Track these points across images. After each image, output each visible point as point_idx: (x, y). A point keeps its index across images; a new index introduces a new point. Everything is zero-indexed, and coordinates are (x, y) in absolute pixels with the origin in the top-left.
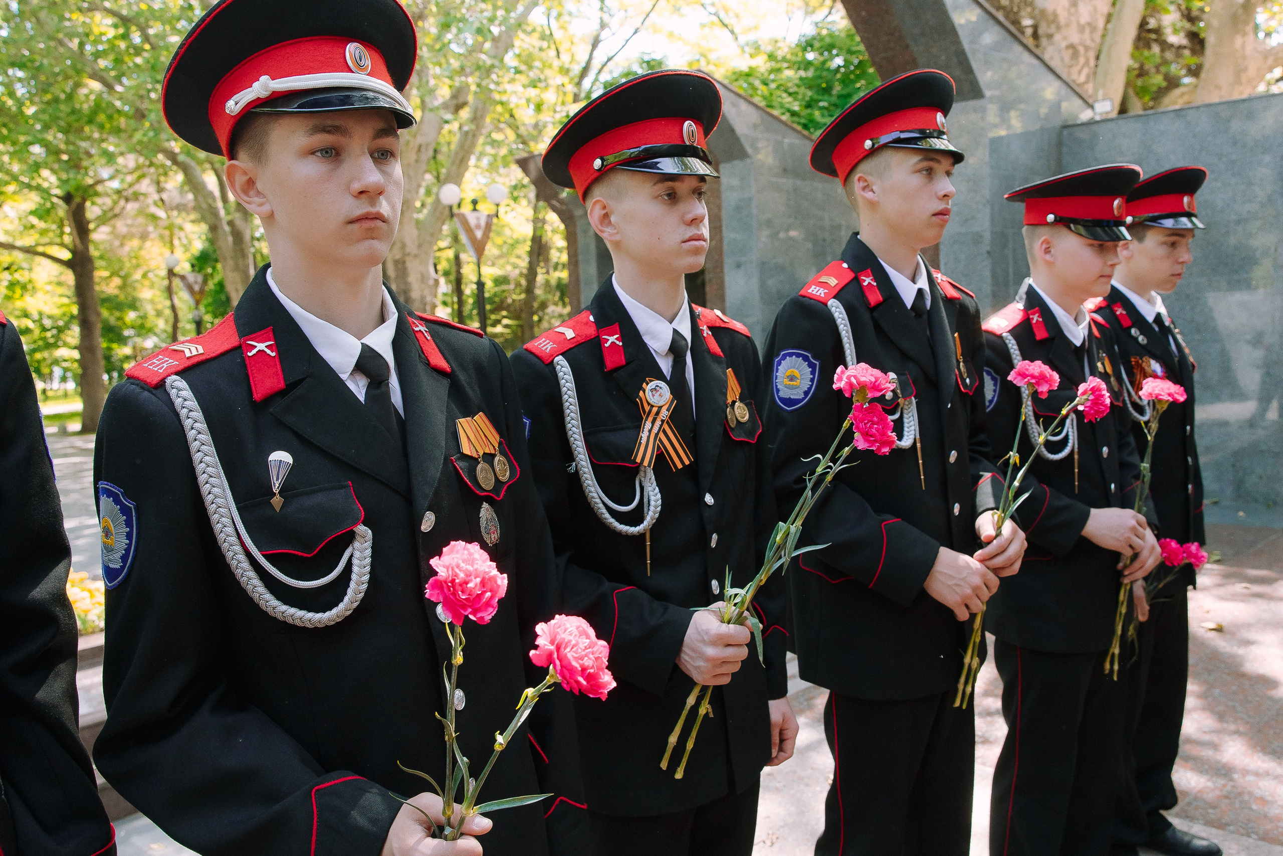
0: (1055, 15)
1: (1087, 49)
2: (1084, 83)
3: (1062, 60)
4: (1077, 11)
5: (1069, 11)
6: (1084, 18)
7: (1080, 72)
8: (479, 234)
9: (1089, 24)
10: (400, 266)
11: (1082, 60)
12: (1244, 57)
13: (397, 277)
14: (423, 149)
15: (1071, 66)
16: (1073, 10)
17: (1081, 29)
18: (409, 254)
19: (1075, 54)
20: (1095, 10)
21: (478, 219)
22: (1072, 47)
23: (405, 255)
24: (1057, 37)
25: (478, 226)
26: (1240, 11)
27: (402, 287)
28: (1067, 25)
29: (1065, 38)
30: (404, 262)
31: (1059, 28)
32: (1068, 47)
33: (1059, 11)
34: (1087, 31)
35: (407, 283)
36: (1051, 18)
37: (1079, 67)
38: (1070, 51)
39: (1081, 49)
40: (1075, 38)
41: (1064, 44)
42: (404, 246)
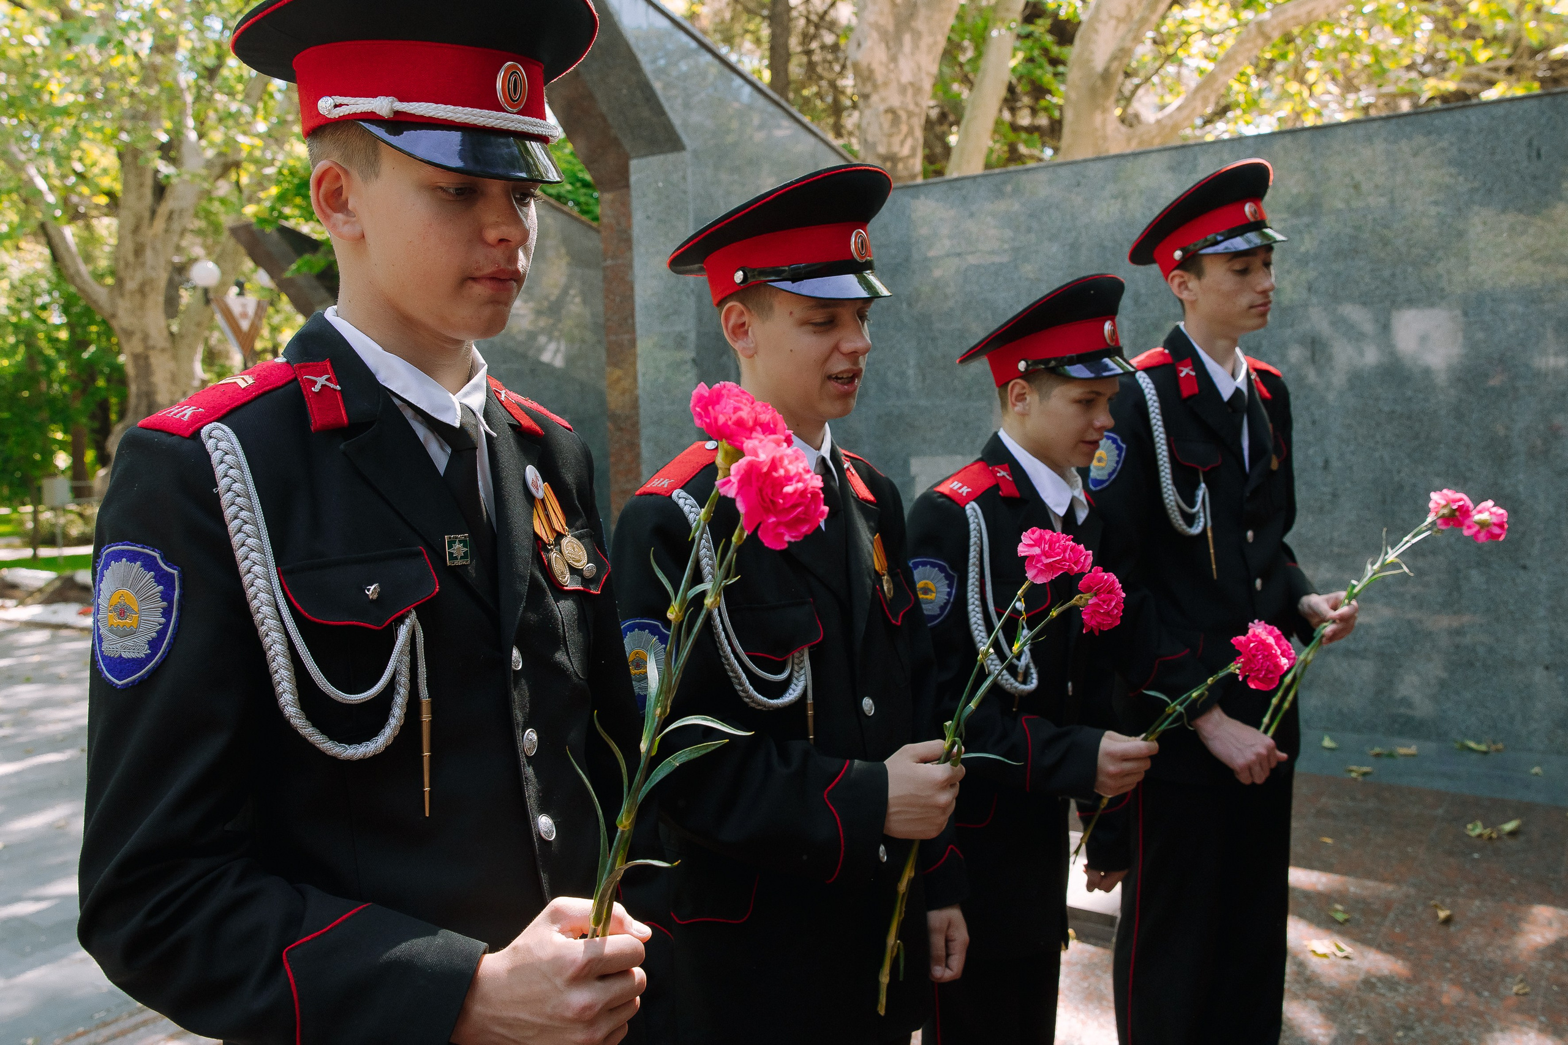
0: (871, 72)
1: (910, 114)
2: (908, 157)
3: (881, 126)
4: (897, 66)
5: (887, 66)
6: (906, 77)
7: (902, 143)
8: (245, 325)
9: (912, 84)
10: (141, 362)
11: (904, 128)
12: (1105, 138)
13: (137, 376)
14: (175, 216)
15: (890, 135)
16: (892, 66)
17: (903, 90)
18: (153, 348)
19: (896, 120)
20: (919, 68)
21: (244, 306)
22: (891, 111)
23: (147, 348)
24: (875, 98)
25: (244, 315)
26: (1099, 83)
27: (144, 388)
28: (886, 84)
29: (883, 100)
30: (147, 358)
31: (875, 87)
32: (887, 111)
33: (875, 66)
34: (910, 92)
35: (150, 384)
36: (866, 73)
37: (901, 137)
38: (890, 116)
39: (903, 115)
40: (895, 101)
41: (882, 107)
42: (146, 338)
